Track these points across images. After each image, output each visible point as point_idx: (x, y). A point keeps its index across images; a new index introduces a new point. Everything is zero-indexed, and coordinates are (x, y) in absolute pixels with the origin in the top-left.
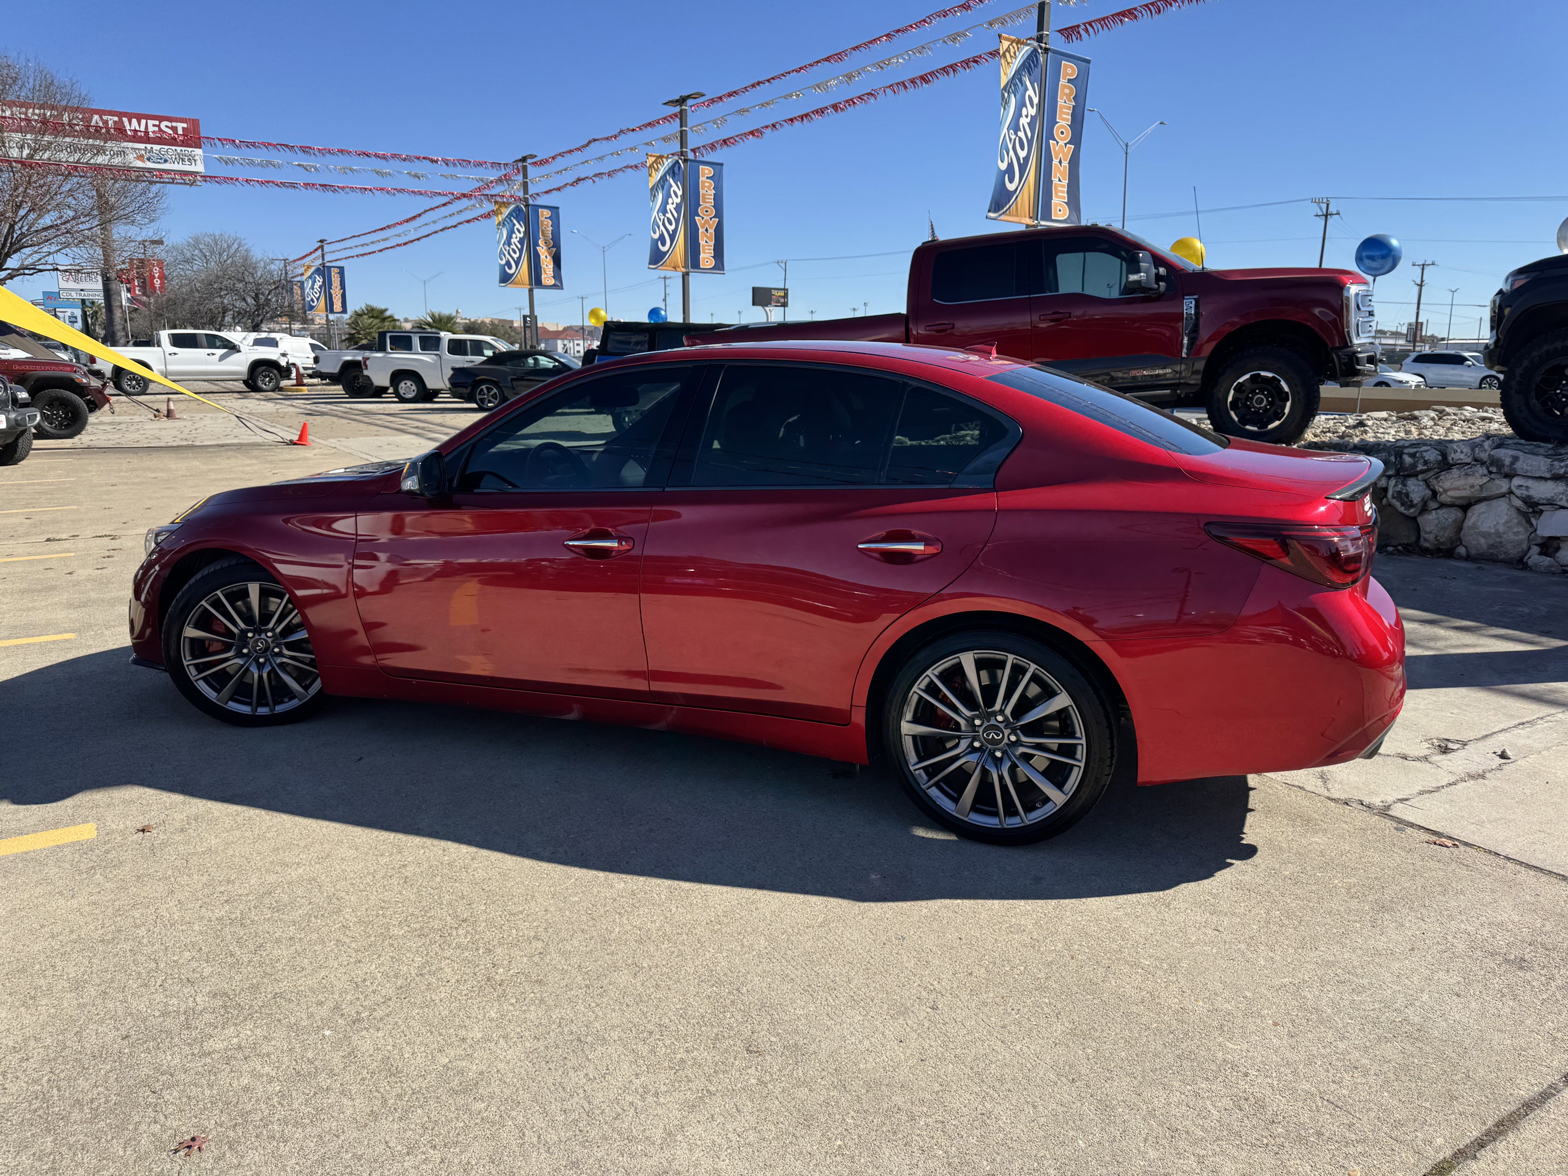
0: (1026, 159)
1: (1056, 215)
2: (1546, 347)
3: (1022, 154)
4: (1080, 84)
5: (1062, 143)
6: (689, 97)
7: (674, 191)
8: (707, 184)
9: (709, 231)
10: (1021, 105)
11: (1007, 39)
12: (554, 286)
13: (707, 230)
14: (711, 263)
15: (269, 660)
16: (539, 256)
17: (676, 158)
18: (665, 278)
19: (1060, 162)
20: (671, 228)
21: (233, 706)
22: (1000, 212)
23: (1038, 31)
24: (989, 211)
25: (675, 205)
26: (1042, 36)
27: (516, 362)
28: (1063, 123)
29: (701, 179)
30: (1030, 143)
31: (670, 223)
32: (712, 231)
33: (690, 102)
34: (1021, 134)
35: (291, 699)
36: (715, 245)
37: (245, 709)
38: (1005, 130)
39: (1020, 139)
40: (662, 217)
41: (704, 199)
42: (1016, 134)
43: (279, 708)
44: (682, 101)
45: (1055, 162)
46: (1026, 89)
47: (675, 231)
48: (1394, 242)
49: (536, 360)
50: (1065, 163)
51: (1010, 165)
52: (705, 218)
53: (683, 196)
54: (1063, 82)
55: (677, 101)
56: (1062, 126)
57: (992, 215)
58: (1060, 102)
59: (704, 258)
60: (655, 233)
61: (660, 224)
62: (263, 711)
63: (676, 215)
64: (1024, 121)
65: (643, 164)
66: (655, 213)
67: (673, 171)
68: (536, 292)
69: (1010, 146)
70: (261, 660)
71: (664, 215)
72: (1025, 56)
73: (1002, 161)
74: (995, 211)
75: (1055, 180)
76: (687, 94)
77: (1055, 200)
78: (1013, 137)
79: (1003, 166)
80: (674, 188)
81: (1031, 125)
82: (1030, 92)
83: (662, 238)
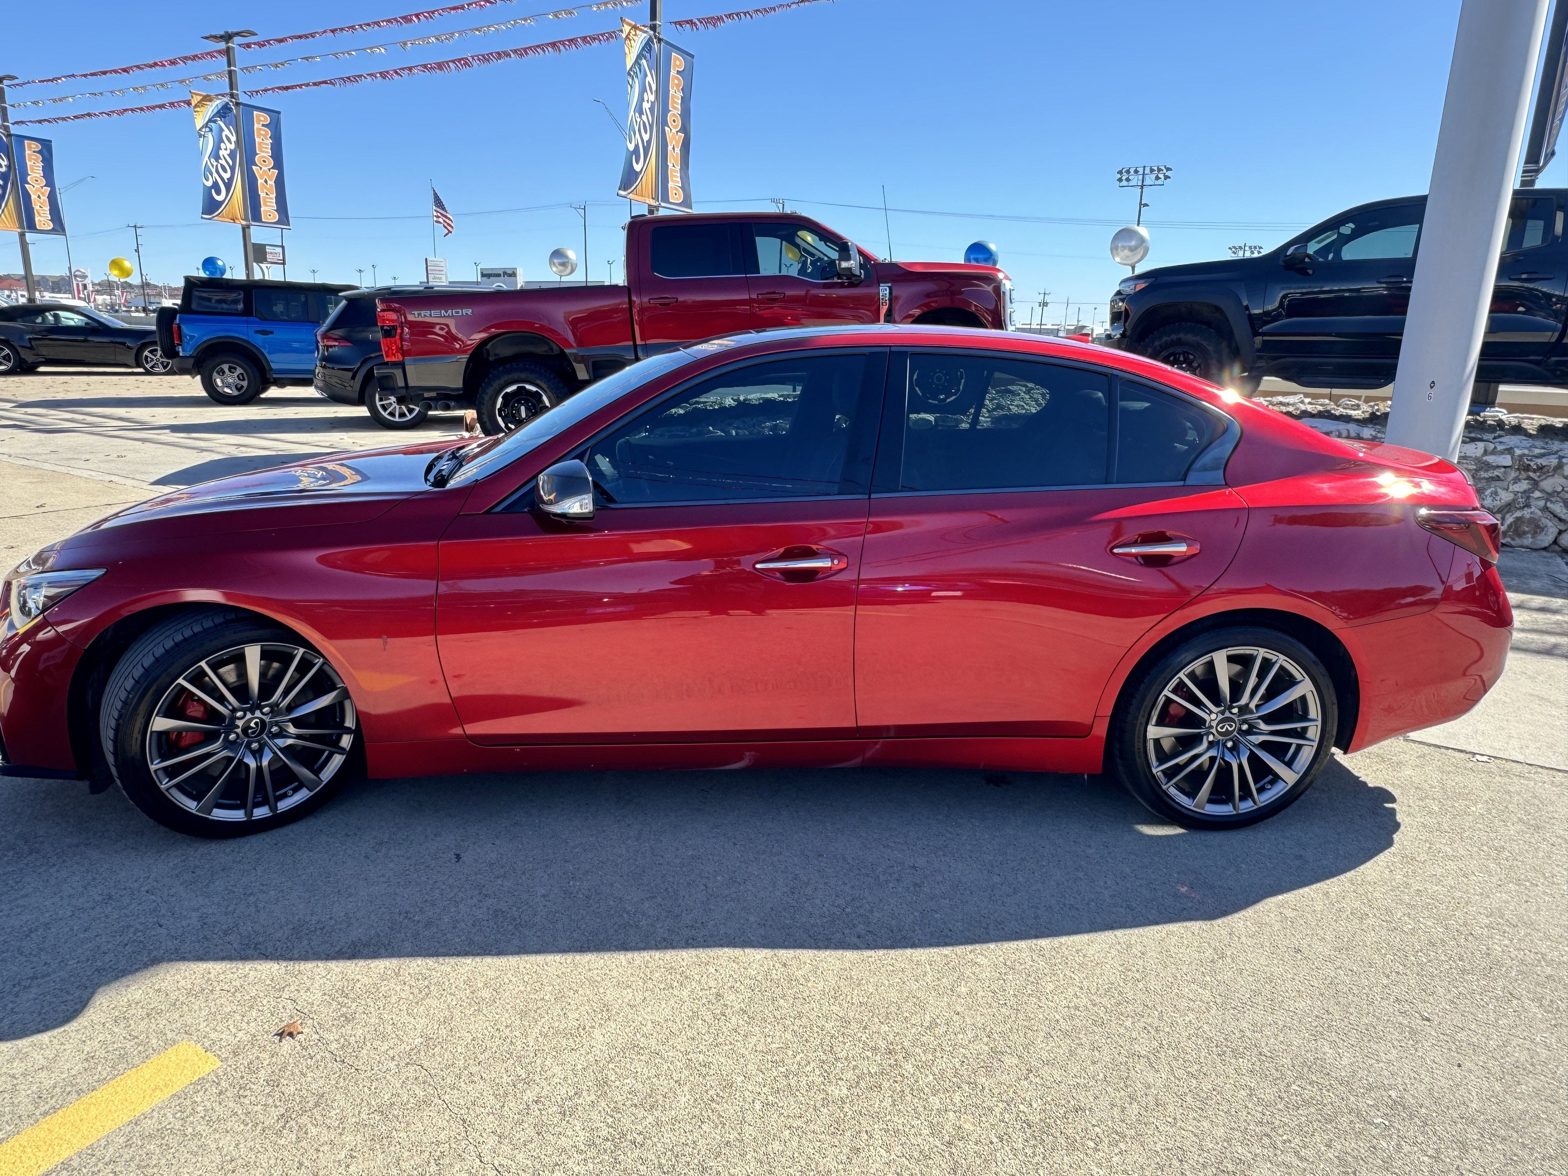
0: (649, 142)
1: (673, 198)
2: (1165, 339)
3: (646, 137)
4: (687, 74)
5: (674, 131)
6: (238, 34)
7: (227, 136)
8: (263, 133)
9: (269, 182)
10: (643, 90)
11: (629, 24)
12: (53, 231)
13: (266, 181)
14: (276, 217)
15: (266, 744)
16: (30, 196)
17: (226, 99)
18: (135, 227)
19: (674, 148)
20: (226, 176)
21: (219, 814)
22: (629, 191)
23: (651, 20)
24: (620, 189)
25: (228, 152)
26: (655, 25)
27: (27, 318)
28: (675, 112)
29: (256, 126)
30: (651, 126)
31: (225, 171)
32: (271, 183)
33: (237, 40)
34: (644, 117)
35: (295, 790)
36: (276, 198)
37: (238, 815)
38: (632, 113)
39: (644, 123)
40: (215, 164)
41: (261, 147)
42: (640, 117)
43: (283, 806)
44: (228, 37)
45: (670, 148)
46: (646, 75)
47: (231, 179)
48: (992, 247)
49: (56, 317)
50: (678, 150)
51: (637, 146)
52: (264, 168)
53: (238, 142)
54: (673, 73)
55: (221, 37)
56: (674, 115)
57: (622, 193)
58: (672, 92)
59: (266, 211)
60: (207, 180)
61: (214, 170)
62: (261, 812)
63: (231, 163)
64: (646, 106)
65: (189, 103)
66: (206, 158)
67: (224, 112)
68: (29, 237)
69: (637, 128)
70: (255, 745)
71: (217, 161)
72: (644, 43)
73: (631, 142)
74: (625, 190)
75: (670, 165)
76: (235, 30)
77: (671, 184)
78: (638, 120)
79: (631, 147)
80: (226, 132)
81: (652, 109)
82: (649, 78)
83: (216, 186)
